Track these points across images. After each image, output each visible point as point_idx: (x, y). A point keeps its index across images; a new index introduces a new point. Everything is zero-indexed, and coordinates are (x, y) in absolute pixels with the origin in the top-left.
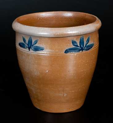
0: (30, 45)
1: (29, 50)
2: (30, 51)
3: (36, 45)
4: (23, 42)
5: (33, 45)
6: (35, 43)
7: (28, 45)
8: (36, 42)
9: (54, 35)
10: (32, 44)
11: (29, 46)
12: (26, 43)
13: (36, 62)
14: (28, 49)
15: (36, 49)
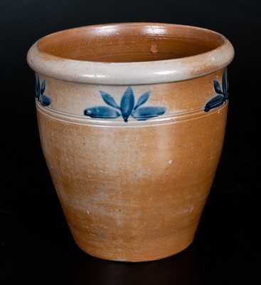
0: (127, 109)
1: (126, 121)
2: (129, 122)
3: (146, 105)
4: (104, 105)
5: (137, 107)
6: (142, 100)
7: (121, 109)
8: (145, 98)
9: (192, 73)
10: (135, 106)
11: (126, 111)
12: (113, 106)
13: (146, 145)
14: (121, 118)
15: (145, 115)
